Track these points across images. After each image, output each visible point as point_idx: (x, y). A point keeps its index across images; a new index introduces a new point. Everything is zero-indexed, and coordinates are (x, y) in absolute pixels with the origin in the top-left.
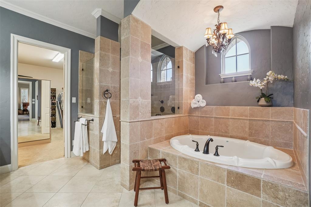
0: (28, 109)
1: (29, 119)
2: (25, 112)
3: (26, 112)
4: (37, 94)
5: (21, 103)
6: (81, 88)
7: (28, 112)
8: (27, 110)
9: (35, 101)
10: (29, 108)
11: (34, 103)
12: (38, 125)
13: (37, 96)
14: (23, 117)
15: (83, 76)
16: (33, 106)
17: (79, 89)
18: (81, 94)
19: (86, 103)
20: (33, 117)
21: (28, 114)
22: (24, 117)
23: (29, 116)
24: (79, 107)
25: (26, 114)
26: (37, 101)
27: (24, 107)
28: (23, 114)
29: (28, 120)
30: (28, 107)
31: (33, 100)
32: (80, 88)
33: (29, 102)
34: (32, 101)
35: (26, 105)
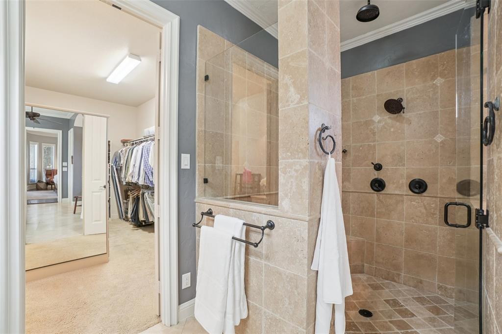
0: (55, 180)
1: (57, 199)
2: (49, 186)
3: (52, 185)
4: (71, 153)
5: (43, 170)
6: (203, 129)
7: (55, 186)
8: (53, 183)
9: (67, 167)
10: (57, 179)
11: (66, 170)
12: (74, 213)
13: (72, 157)
14: (47, 196)
15: (207, 96)
16: (65, 175)
17: (199, 132)
18: (203, 146)
19: (213, 168)
20: (65, 195)
21: (55, 189)
22: (47, 194)
23: (57, 192)
24: (199, 180)
25: (52, 189)
26: (71, 167)
27: (47, 178)
28: (46, 189)
29: (56, 201)
30: (55, 177)
31: (65, 164)
32: (199, 127)
33: (57, 167)
34: (63, 167)
35: (50, 173)
